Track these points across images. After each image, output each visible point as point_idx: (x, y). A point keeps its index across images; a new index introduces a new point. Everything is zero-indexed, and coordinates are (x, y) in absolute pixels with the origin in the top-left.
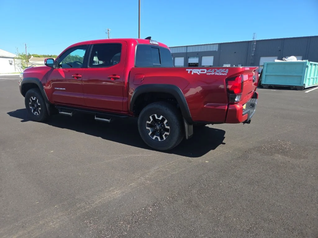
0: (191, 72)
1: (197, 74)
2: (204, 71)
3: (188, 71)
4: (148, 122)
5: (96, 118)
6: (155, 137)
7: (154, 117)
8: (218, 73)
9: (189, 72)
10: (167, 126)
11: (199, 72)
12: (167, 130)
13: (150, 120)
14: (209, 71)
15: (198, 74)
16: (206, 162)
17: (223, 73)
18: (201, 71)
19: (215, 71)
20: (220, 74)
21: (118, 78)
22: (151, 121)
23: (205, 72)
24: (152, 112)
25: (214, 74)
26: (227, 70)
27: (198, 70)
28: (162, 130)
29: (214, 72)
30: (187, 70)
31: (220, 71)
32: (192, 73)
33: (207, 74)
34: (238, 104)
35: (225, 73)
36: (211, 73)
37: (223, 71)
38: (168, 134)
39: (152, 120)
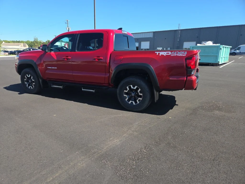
0: (159, 54)
1: (163, 55)
2: (169, 53)
3: (157, 53)
4: (125, 91)
5: (83, 90)
6: (131, 101)
7: (130, 87)
8: (179, 54)
9: (157, 54)
10: (140, 93)
11: (165, 54)
12: (140, 96)
13: (127, 90)
14: (173, 53)
15: (165, 55)
16: (170, 118)
17: (183, 54)
18: (167, 53)
19: (177, 53)
20: (181, 55)
21: (102, 59)
23: (170, 54)
24: (128, 84)
25: (176, 55)
26: (186, 52)
27: (164, 52)
28: (136, 97)
29: (177, 54)
31: (181, 53)
32: (160, 55)
33: (171, 55)
34: (193, 76)
35: (185, 54)
36: (174, 54)
37: (183, 53)
38: (141, 99)
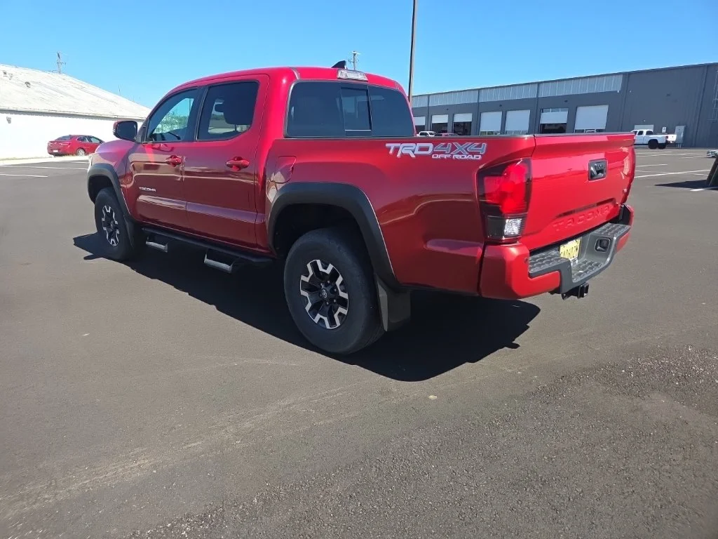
0: (397, 150)
1: (408, 156)
2: (427, 149)
3: (389, 149)
4: (303, 278)
5: (206, 260)
6: (319, 316)
7: (315, 266)
8: (460, 153)
9: (391, 152)
10: (343, 291)
11: (413, 152)
12: (343, 303)
13: (307, 274)
14: (439, 148)
15: (413, 156)
16: (432, 397)
17: (473, 154)
18: (421, 149)
19: (454, 148)
20: (466, 157)
21: (247, 167)
22: (310, 276)
23: (429, 152)
24: (309, 254)
25: (449, 156)
26: (485, 145)
27: (413, 145)
28: (335, 301)
29: (451, 152)
30: (387, 145)
31: (466, 149)
32: (399, 155)
33: (433, 157)
34: (518, 243)
35: (478, 153)
36: (444, 153)
37: (473, 147)
38: (345, 312)
39: (311, 273)
